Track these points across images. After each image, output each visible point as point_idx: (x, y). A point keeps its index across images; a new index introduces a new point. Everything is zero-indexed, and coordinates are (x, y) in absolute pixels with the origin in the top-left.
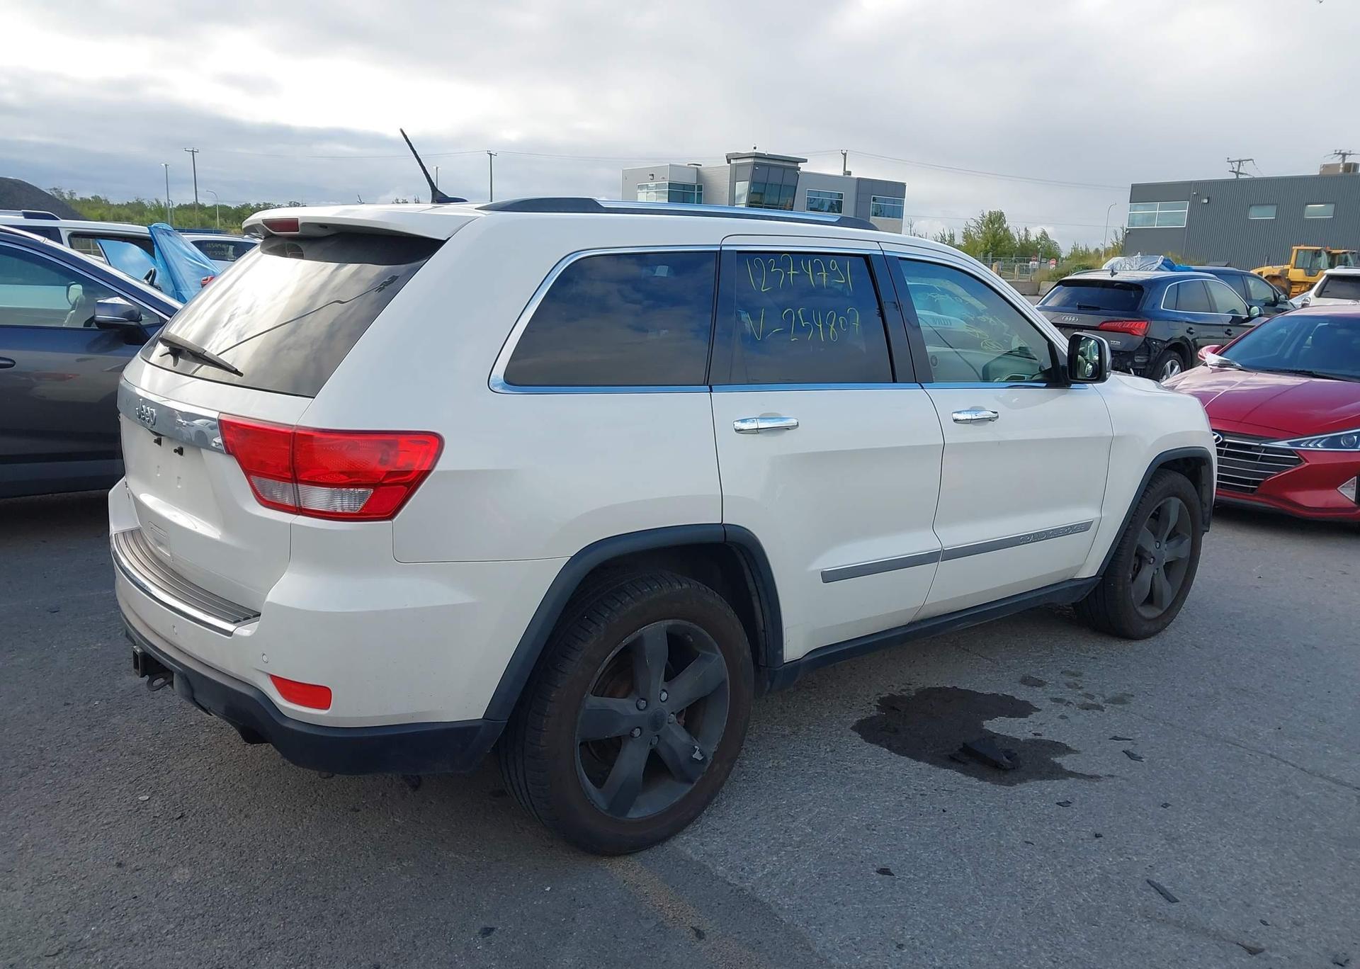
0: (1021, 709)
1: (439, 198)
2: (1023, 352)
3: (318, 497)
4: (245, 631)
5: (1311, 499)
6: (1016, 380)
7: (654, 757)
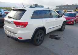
0: (57, 36)
1: (24, 7)
2: (57, 16)
3: (20, 26)
4: (16, 34)
5: (70, 23)
6: (56, 17)
7: (40, 40)
